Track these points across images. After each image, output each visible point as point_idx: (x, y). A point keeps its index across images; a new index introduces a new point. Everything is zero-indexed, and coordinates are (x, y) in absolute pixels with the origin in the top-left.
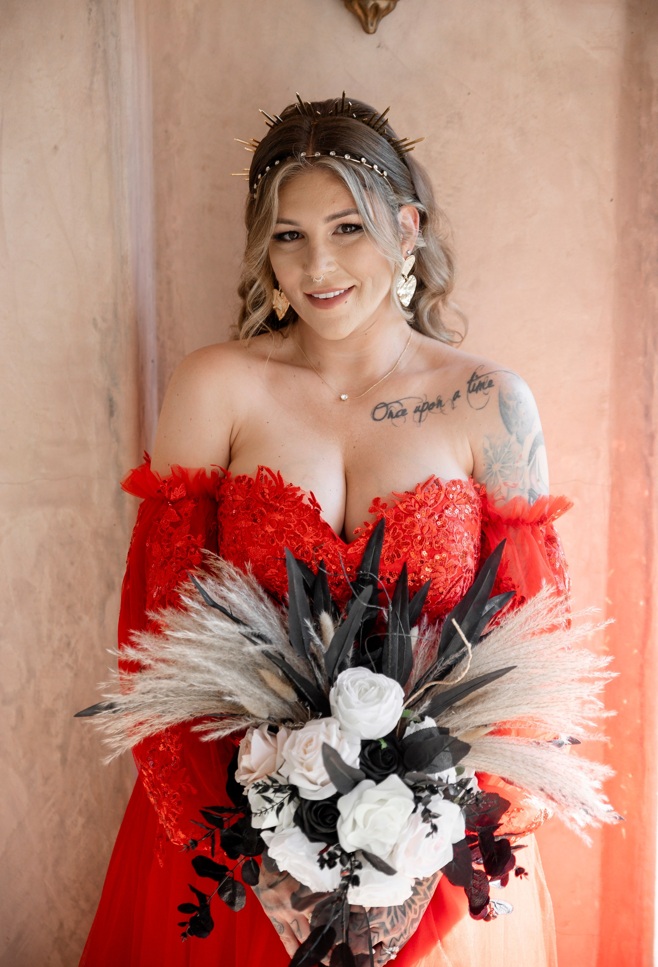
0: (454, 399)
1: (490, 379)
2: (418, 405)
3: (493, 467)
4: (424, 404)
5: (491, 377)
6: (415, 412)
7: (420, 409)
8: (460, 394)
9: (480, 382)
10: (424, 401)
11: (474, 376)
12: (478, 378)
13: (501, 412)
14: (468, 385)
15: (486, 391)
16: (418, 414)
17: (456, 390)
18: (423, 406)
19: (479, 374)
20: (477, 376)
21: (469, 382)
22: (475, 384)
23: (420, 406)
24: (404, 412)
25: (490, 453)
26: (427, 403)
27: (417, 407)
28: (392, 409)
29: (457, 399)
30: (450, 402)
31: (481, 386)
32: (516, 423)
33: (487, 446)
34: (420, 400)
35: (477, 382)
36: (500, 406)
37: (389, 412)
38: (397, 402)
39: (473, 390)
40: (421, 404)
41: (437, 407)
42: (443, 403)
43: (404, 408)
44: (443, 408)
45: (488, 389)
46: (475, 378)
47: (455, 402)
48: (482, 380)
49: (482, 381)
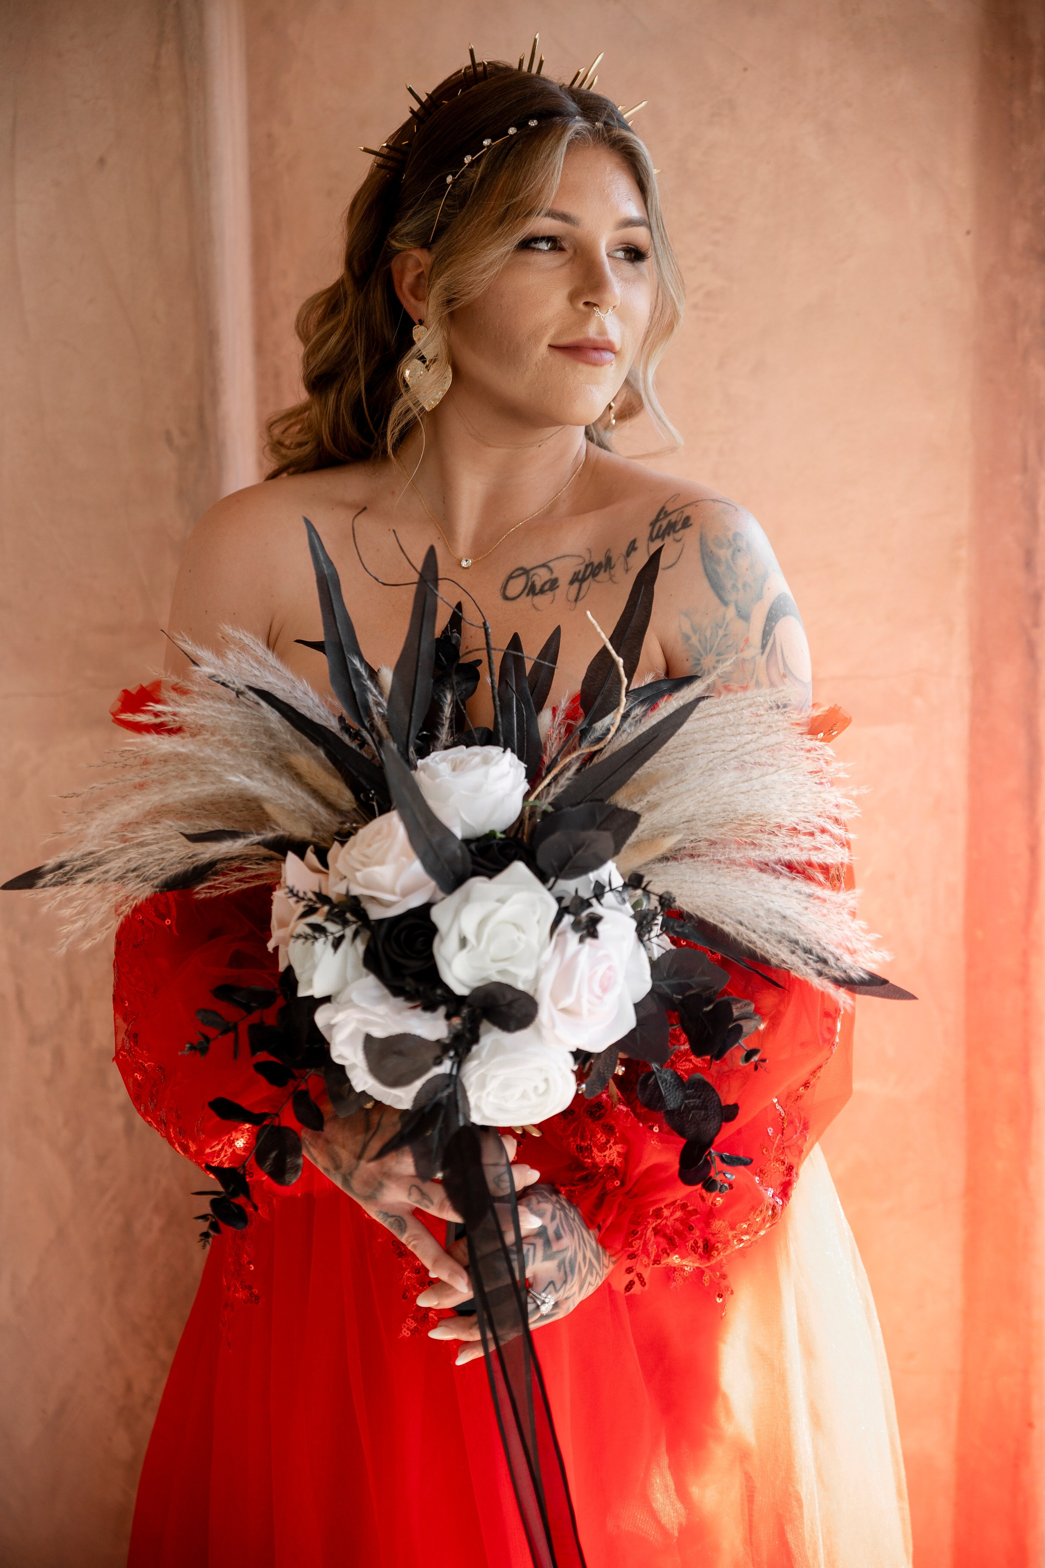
0: (628, 554)
1: (685, 515)
2: (577, 569)
3: (702, 661)
4: (587, 567)
5: (687, 512)
6: (572, 582)
7: (580, 576)
8: (637, 544)
9: (670, 521)
10: (587, 562)
11: (663, 513)
12: (667, 515)
13: (705, 569)
14: (650, 529)
15: (678, 536)
16: (576, 585)
17: (632, 538)
18: (585, 571)
19: (669, 509)
20: (666, 512)
21: (653, 524)
22: (661, 526)
23: (580, 571)
24: (553, 584)
25: (694, 640)
26: (592, 564)
27: (575, 573)
28: (535, 578)
29: (633, 554)
30: (622, 559)
31: (671, 528)
32: (734, 586)
33: (687, 628)
34: (581, 561)
35: (664, 523)
36: (703, 558)
37: (530, 584)
38: (544, 565)
39: (657, 537)
40: (582, 567)
41: (605, 571)
42: (613, 563)
43: (554, 576)
44: (613, 572)
45: (682, 532)
46: (662, 516)
47: (629, 559)
48: (673, 518)
49: (673, 521)
